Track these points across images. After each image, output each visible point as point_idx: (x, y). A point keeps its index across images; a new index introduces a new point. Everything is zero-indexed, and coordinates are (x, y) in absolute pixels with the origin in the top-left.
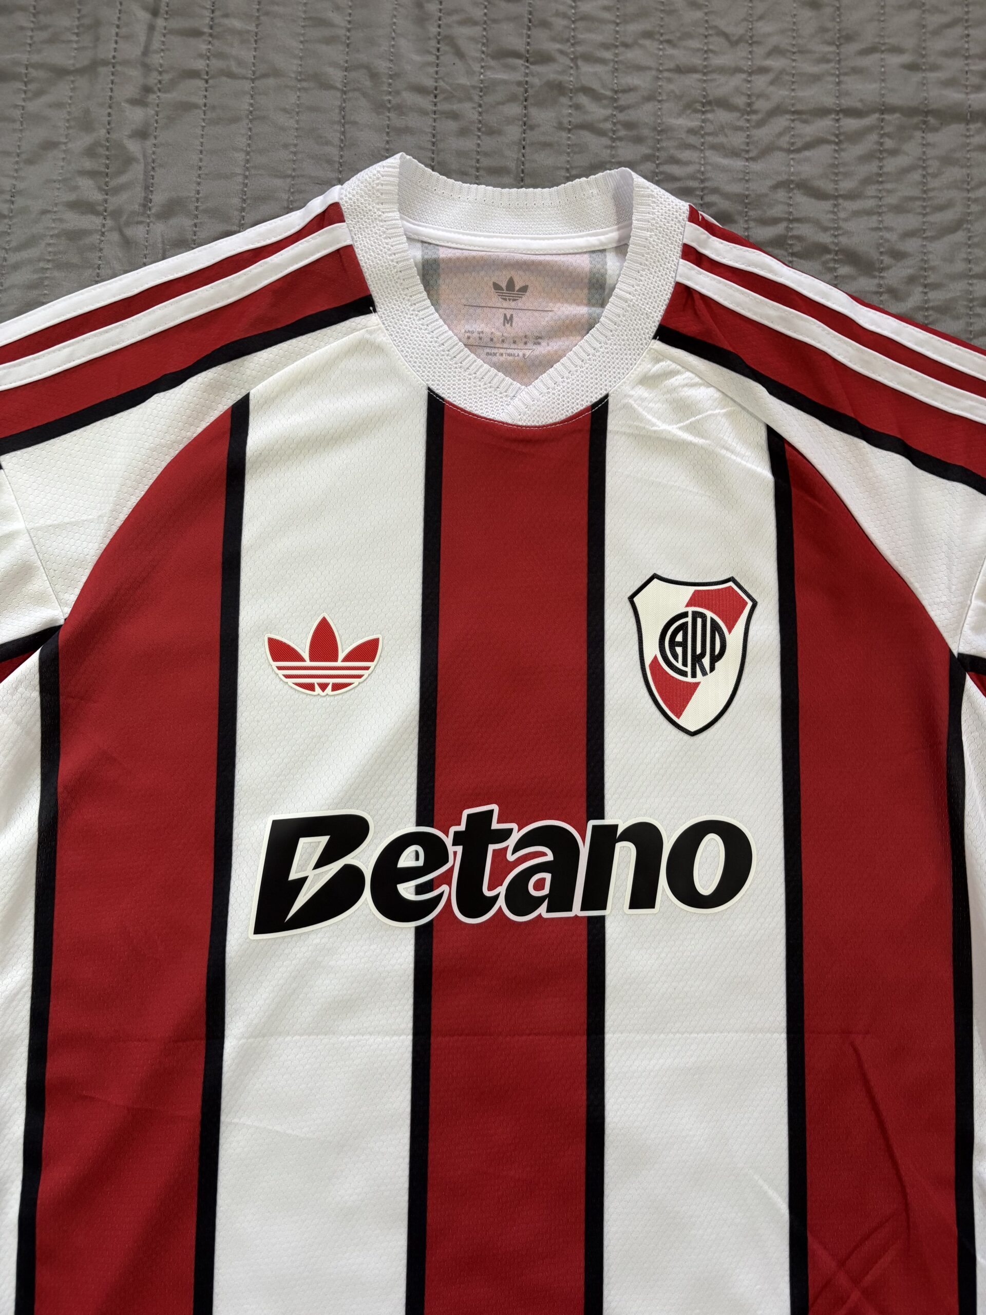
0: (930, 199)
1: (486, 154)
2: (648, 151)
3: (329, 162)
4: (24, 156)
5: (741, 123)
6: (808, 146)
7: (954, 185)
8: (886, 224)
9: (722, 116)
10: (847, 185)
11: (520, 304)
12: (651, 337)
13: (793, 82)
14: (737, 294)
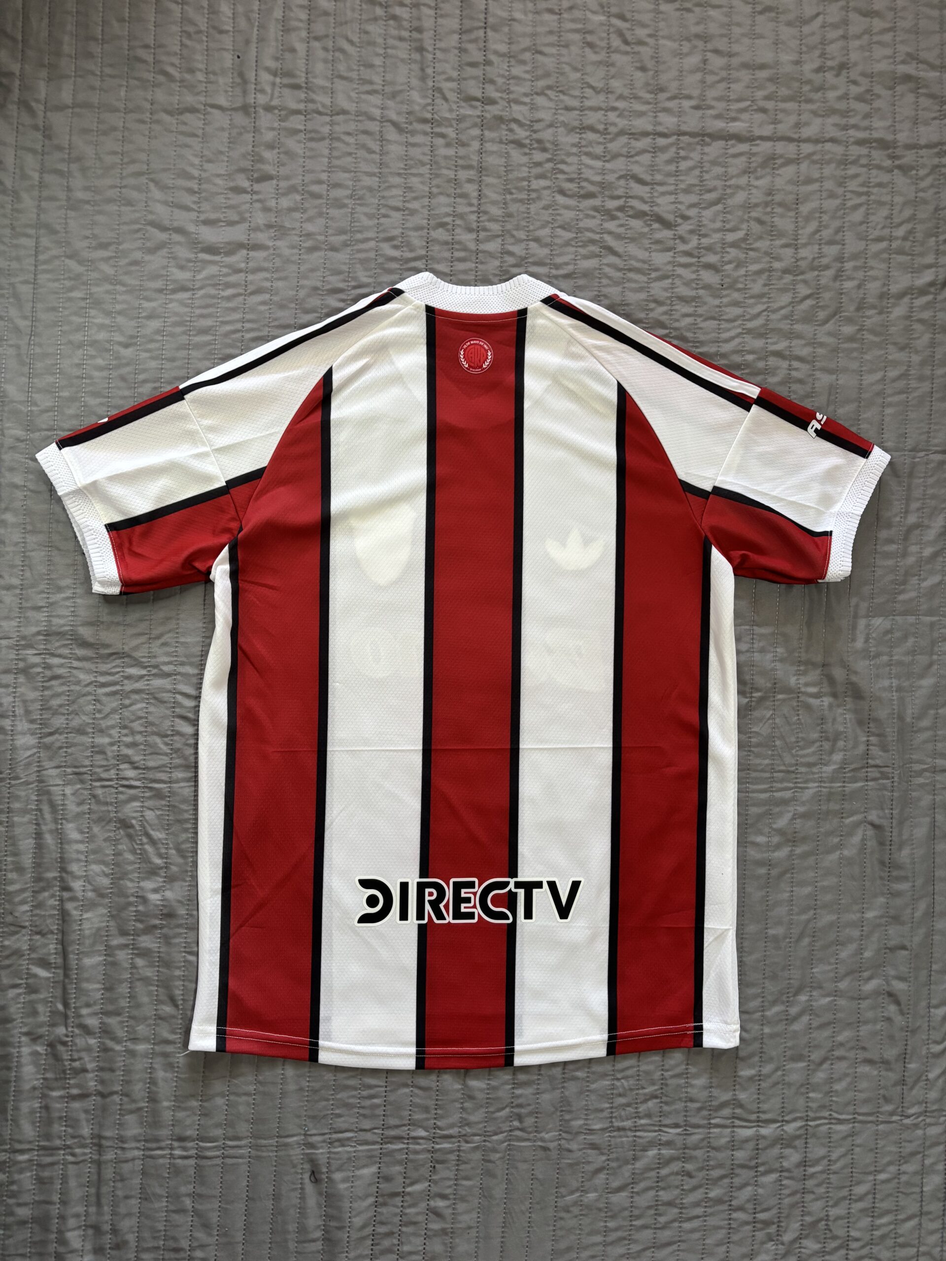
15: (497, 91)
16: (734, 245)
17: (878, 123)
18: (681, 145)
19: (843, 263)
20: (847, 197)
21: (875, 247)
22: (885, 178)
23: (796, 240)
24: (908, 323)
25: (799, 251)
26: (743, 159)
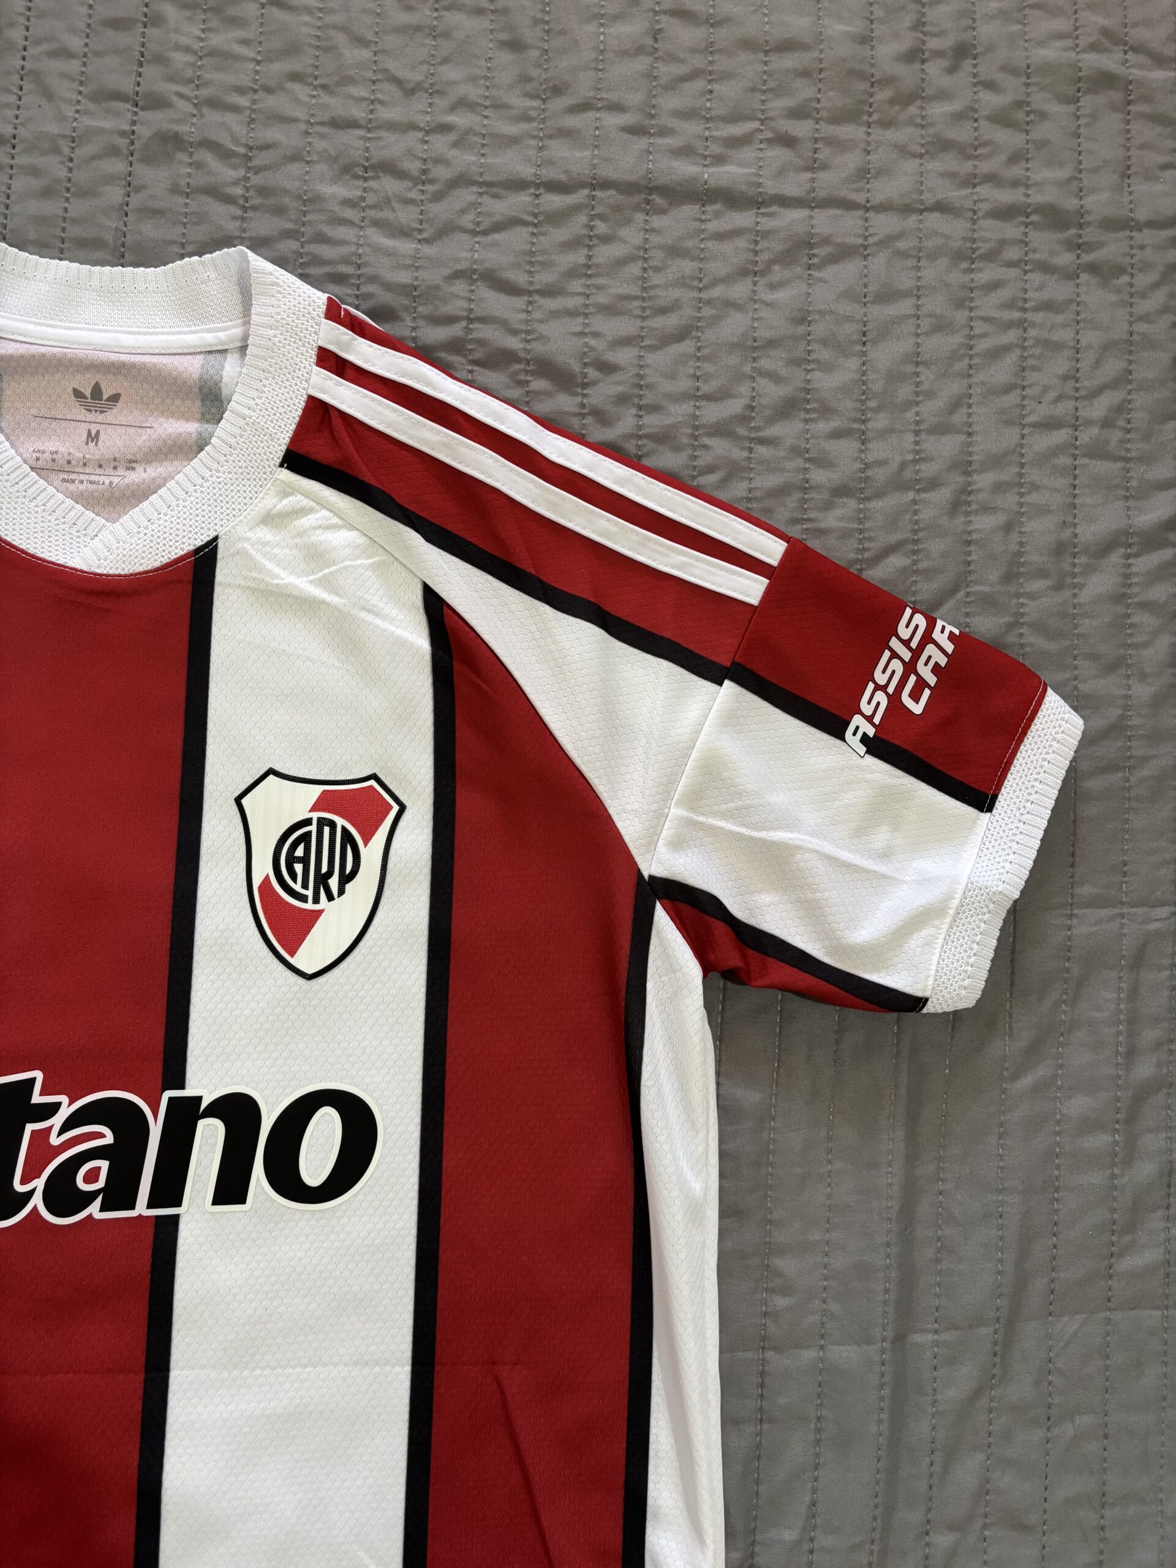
0: (651, 298)
1: (75, 221)
2: (290, 226)
5: (413, 195)
6: (497, 228)
7: (682, 282)
8: (592, 329)
9: (390, 185)
10: (544, 278)
11: (111, 416)
12: (277, 464)
13: (483, 145)
14: (387, 412)
15: (171, 79)
16: (721, 430)
17: (1041, 173)
18: (598, 210)
19: (968, 474)
20: (977, 331)
21: (1043, 442)
22: (1060, 291)
23: (864, 422)
24: (1120, 609)
25: (870, 445)
26: (742, 243)
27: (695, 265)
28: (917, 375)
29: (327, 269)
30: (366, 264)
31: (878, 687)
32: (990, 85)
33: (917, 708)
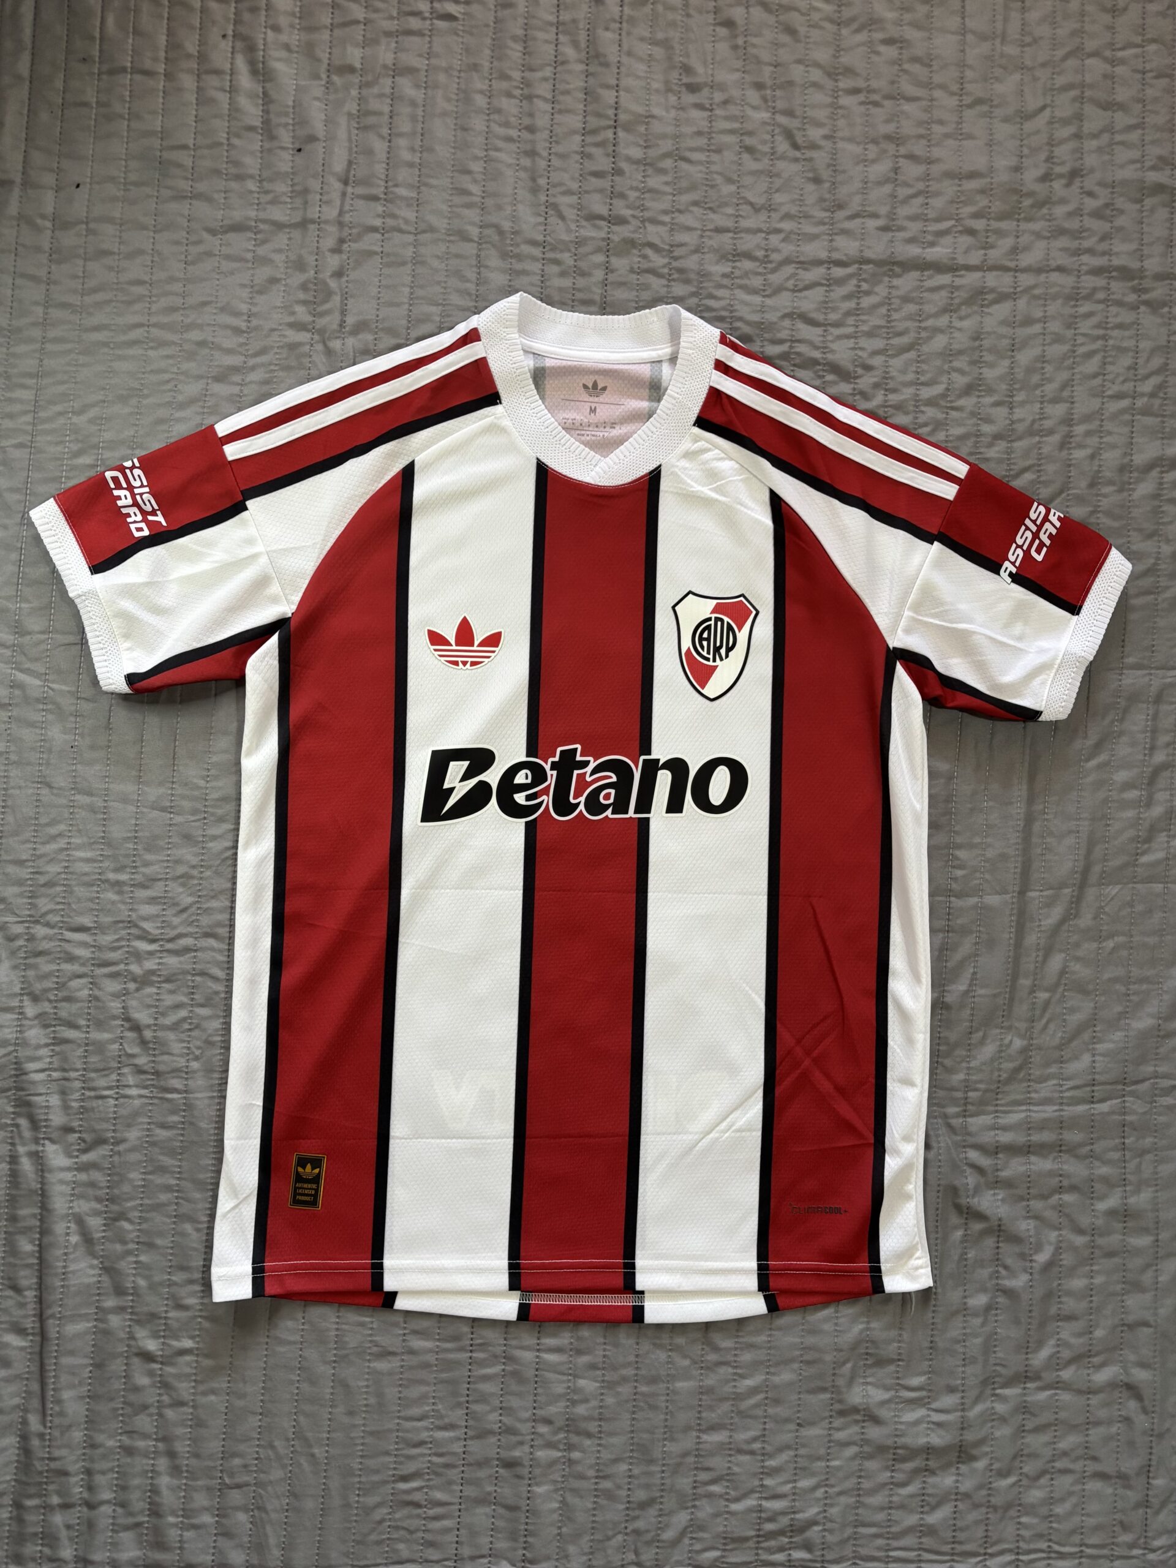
0: (892, 327)
1: (579, 290)
2: (694, 289)
3: (469, 294)
4: (256, 288)
5: (761, 270)
6: (807, 288)
7: (910, 317)
8: (860, 345)
9: (747, 265)
10: (833, 317)
11: (601, 399)
12: (692, 424)
13: (799, 240)
14: (752, 395)
27: (918, 307)
28: (1043, 368)
29: (714, 314)
30: (735, 311)
31: (1018, 546)
32: (1090, 194)
33: (1039, 558)
